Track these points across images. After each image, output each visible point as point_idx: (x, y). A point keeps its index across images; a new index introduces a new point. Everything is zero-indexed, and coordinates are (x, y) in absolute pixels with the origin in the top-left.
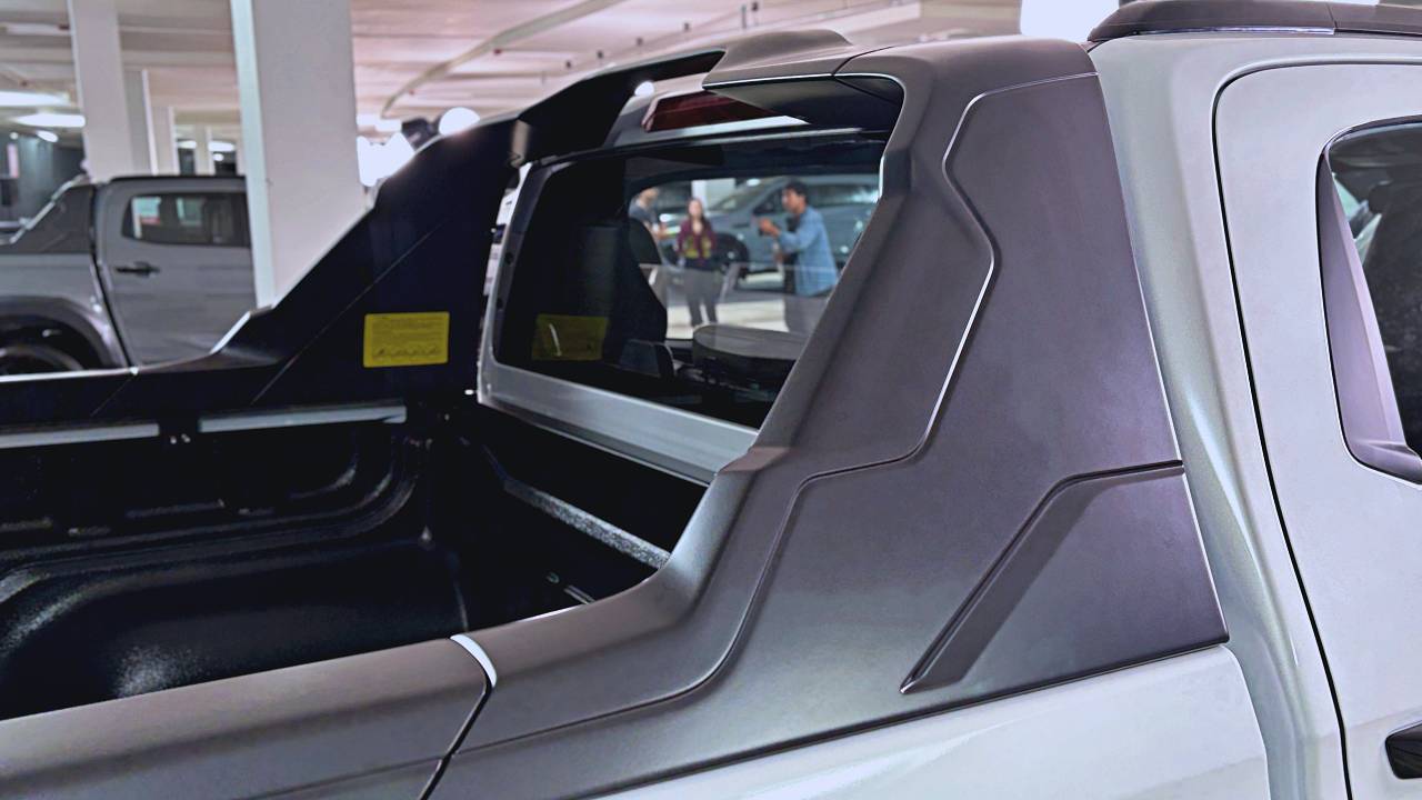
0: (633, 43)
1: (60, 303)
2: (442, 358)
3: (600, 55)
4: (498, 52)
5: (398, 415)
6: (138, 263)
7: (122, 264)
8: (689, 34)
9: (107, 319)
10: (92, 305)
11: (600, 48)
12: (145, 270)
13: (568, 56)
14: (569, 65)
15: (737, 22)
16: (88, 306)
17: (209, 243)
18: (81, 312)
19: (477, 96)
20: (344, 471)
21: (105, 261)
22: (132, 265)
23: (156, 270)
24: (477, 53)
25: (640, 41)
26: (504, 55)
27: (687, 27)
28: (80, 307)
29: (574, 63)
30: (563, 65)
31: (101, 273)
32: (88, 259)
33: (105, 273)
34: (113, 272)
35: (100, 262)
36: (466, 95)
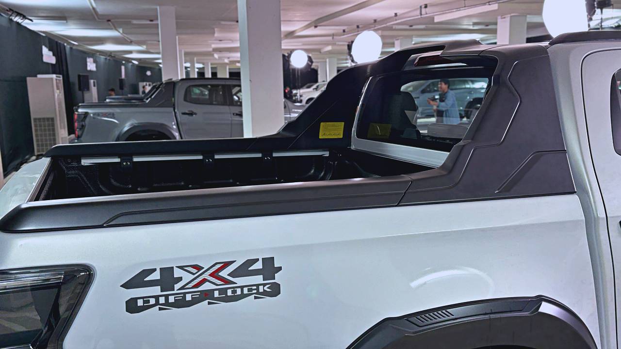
0: (373, 21)
1: (162, 125)
2: (341, 136)
3: (358, 27)
4: (316, 27)
5: (327, 154)
6: (189, 111)
7: (184, 111)
8: (397, 18)
9: (178, 131)
10: (173, 125)
11: (358, 24)
12: (191, 114)
13: (345, 28)
14: (344, 31)
15: (418, 12)
16: (171, 126)
17: (211, 104)
18: (168, 128)
19: (304, 45)
20: (311, 170)
21: (178, 110)
22: (187, 112)
23: (196, 114)
24: (307, 27)
25: (375, 21)
26: (318, 27)
27: (396, 14)
28: (169, 127)
29: (346, 31)
30: (342, 31)
31: (177, 115)
32: (172, 109)
33: (178, 114)
34: (181, 114)
35: (176, 111)
36: (300, 44)
